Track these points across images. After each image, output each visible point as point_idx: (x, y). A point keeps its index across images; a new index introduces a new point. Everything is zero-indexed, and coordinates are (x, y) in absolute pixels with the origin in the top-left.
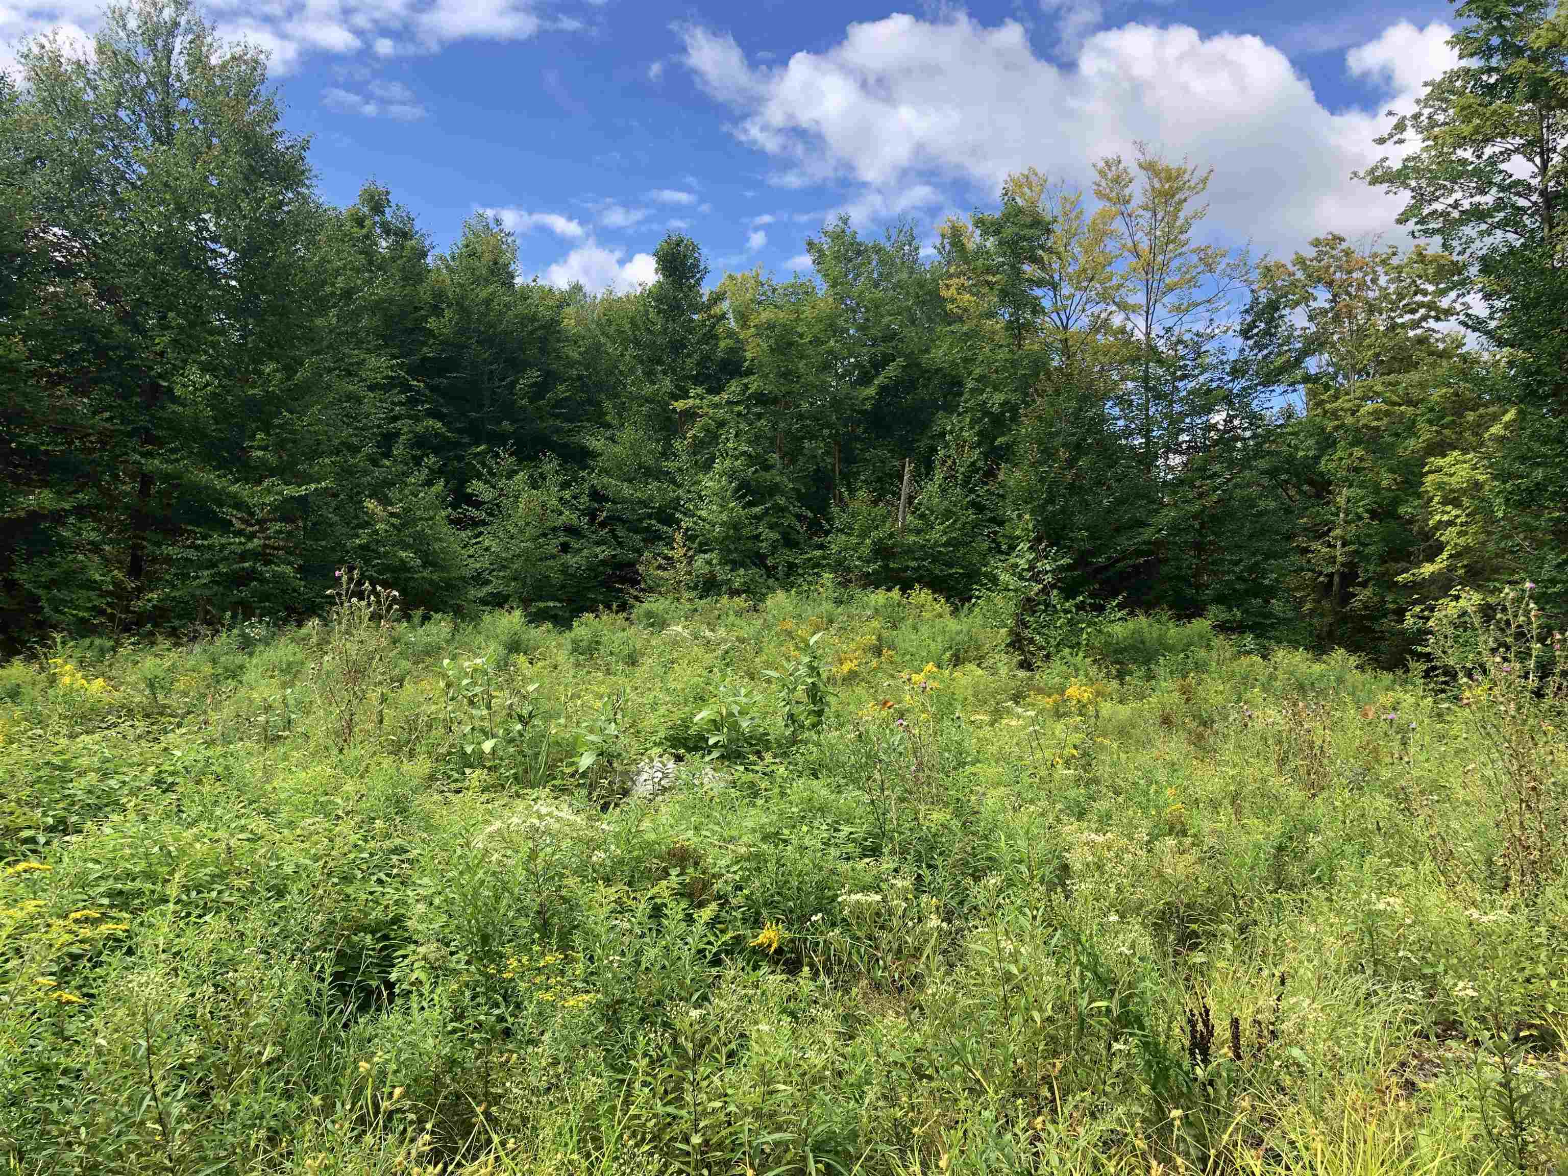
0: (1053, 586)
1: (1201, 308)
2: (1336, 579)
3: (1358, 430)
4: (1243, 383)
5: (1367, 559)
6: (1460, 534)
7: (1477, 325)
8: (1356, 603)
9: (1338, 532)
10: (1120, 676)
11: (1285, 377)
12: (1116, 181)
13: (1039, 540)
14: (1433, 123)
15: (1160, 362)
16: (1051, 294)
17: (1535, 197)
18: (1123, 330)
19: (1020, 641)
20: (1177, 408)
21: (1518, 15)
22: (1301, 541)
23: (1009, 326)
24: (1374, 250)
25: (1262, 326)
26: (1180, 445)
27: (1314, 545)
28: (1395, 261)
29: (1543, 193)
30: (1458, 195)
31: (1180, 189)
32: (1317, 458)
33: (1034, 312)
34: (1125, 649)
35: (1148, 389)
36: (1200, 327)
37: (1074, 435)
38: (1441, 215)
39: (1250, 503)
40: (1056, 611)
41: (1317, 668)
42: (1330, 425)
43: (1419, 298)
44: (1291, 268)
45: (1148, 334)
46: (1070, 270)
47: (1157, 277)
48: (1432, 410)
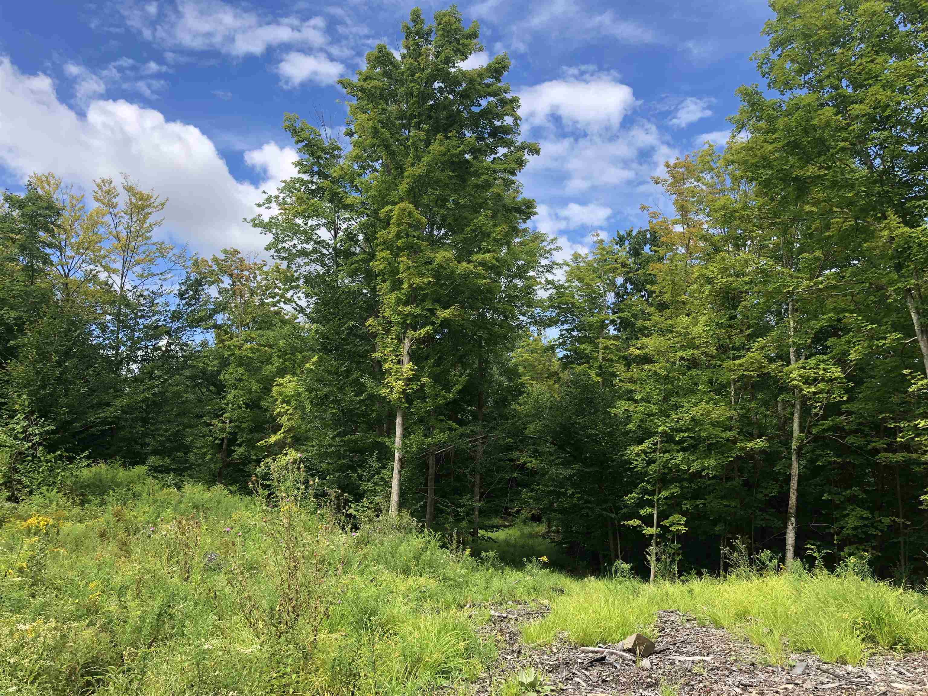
0: (40, 444)
1: (156, 277)
2: (225, 442)
3: (241, 358)
4: (179, 325)
5: (242, 430)
6: (289, 420)
7: (301, 310)
8: (234, 456)
9: (227, 415)
10: (82, 503)
11: (203, 324)
12: (108, 193)
13: (32, 413)
14: (285, 203)
15: (128, 305)
16: (59, 254)
17: (331, 250)
18: (106, 283)
19: (10, 482)
20: (137, 334)
21: (326, 159)
22: (206, 419)
23: (25, 268)
24: (255, 261)
25: (191, 293)
26: (137, 357)
27: (214, 422)
28: (265, 269)
29: (334, 249)
30: (295, 242)
31: (147, 206)
32: (219, 372)
33: (44, 263)
34: (88, 486)
35: (119, 321)
36: (154, 288)
37: (63, 345)
38: (287, 250)
39: (179, 395)
40: (40, 461)
41: (207, 495)
42: (226, 354)
43: (277, 291)
44: (210, 263)
45: (122, 288)
46: (73, 241)
47: (130, 255)
48: (280, 351)
